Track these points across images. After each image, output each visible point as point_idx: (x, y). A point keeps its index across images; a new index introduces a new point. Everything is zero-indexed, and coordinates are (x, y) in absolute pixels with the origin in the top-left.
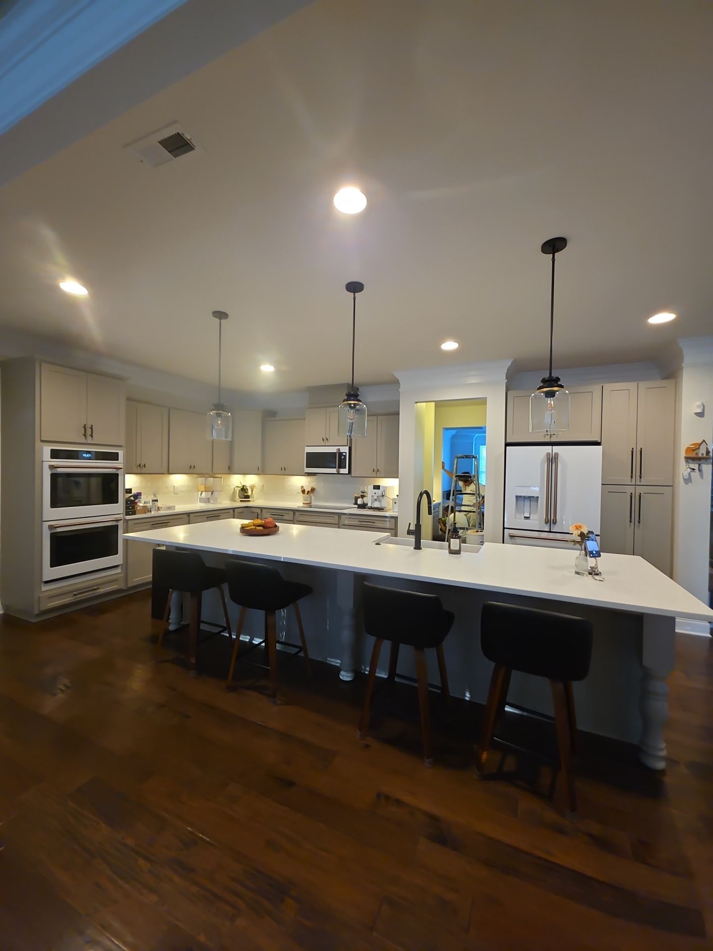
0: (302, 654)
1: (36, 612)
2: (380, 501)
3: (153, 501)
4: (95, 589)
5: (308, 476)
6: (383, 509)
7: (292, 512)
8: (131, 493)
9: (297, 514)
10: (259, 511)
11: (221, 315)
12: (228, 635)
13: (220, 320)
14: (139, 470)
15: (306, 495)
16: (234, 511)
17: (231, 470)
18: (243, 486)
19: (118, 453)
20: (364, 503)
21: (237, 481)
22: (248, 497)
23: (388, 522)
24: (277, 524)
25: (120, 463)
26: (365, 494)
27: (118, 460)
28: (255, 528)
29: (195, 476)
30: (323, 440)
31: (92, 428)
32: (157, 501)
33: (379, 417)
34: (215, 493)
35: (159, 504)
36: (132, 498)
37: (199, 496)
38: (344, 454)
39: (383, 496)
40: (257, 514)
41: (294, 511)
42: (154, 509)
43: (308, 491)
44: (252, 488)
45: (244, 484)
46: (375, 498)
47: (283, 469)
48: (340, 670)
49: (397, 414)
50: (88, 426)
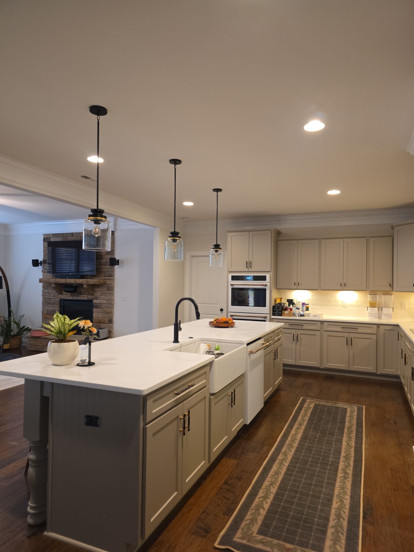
14: (295, 287)
17: (393, 288)
19: (265, 276)
25: (267, 282)
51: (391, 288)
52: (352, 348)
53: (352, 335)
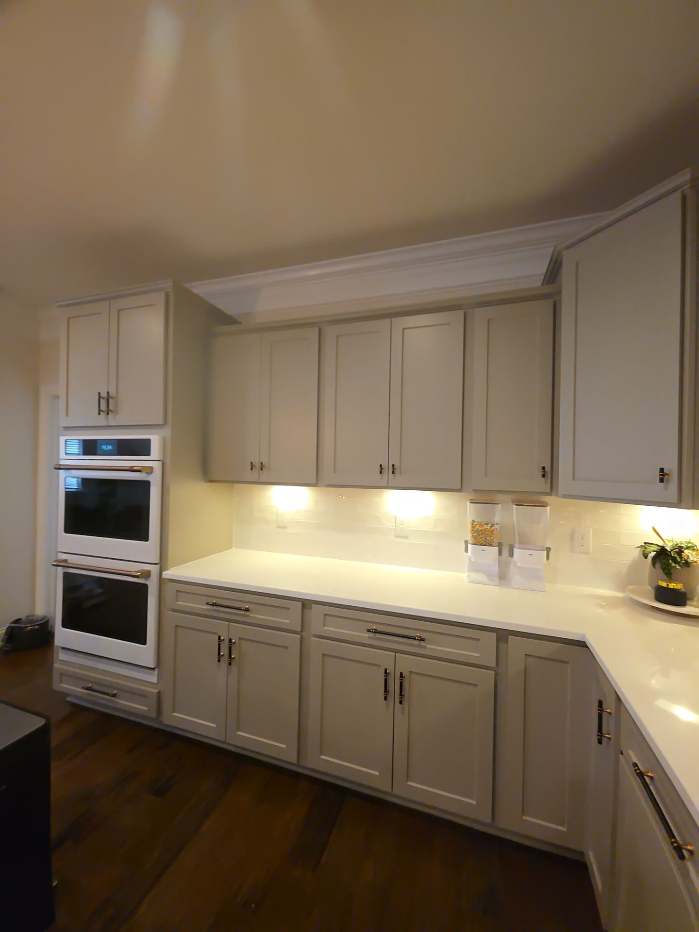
4: (114, 695)
18: (670, 546)
19: (148, 442)
25: (152, 460)
27: (149, 454)
45: (674, 541)
51: (546, 483)
52: (403, 712)
53: (405, 664)
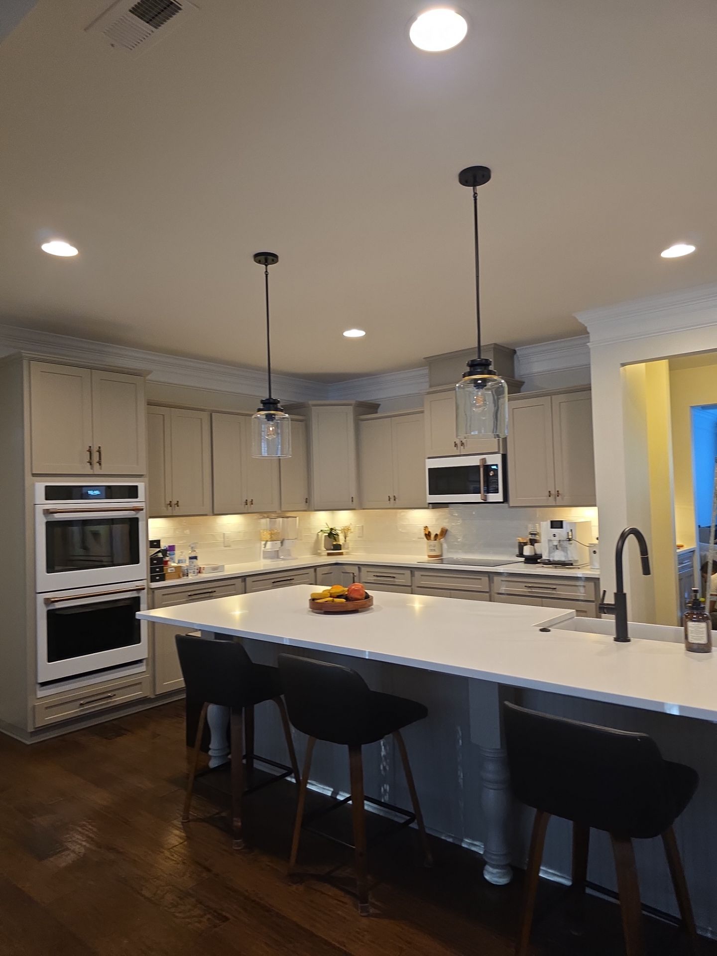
0: (414, 825)
1: (30, 729)
2: (565, 549)
3: (191, 558)
4: (110, 697)
5: (433, 508)
6: (572, 564)
7: (409, 572)
8: (159, 547)
9: (417, 574)
10: (355, 570)
11: (266, 258)
12: (294, 781)
13: (266, 266)
14: (169, 511)
15: (432, 542)
16: (315, 570)
17: (310, 505)
18: (332, 529)
19: (137, 487)
20: (536, 554)
21: (322, 520)
22: (338, 547)
23: (582, 590)
24: (369, 592)
25: (140, 501)
26: (537, 537)
27: (137, 497)
28: (333, 601)
29: (255, 516)
30: (456, 445)
31: (99, 451)
32: (195, 558)
33: (553, 396)
34: (286, 542)
35: (200, 563)
36: (160, 555)
37: (263, 549)
38: (493, 467)
39: (570, 540)
40: (352, 575)
41: (412, 570)
42: (192, 571)
43: (436, 535)
44: (346, 531)
45: (332, 527)
46: (556, 543)
47: (392, 500)
48: (485, 863)
49: (589, 388)
50: (95, 449)
51: (308, 505)
